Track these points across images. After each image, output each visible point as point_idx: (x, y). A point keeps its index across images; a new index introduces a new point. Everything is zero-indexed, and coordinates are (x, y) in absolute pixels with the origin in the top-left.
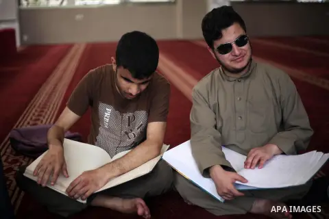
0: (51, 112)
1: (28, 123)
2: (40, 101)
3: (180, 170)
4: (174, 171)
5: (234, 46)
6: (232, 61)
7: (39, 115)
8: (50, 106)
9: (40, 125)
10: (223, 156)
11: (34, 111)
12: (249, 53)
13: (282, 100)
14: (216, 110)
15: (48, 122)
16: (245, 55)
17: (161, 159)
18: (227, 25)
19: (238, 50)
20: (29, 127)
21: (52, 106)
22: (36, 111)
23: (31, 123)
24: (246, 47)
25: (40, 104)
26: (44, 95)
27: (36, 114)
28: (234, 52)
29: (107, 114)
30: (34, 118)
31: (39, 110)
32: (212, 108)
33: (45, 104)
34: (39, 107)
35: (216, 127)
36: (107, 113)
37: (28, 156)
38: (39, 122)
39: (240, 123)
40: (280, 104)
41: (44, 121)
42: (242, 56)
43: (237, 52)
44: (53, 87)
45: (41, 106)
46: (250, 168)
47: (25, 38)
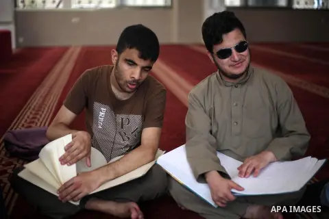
0: (45, 115)
1: (23, 125)
2: (35, 103)
3: (174, 175)
4: (168, 175)
5: (234, 51)
6: (230, 66)
7: (34, 118)
8: (44, 109)
9: (35, 128)
10: (218, 161)
11: (28, 113)
12: (247, 60)
13: (279, 105)
14: (211, 115)
15: (42, 125)
16: (244, 60)
17: (156, 164)
18: (228, 30)
19: (238, 56)
20: (23, 129)
21: (47, 108)
22: (31, 113)
23: (26, 125)
24: (245, 53)
25: (35, 106)
26: (38, 98)
27: (31, 116)
28: (234, 57)
29: (102, 114)
30: (28, 121)
31: (33, 112)
32: (208, 113)
33: (40, 107)
34: (34, 109)
35: (211, 132)
36: (102, 112)
37: (22, 159)
38: (33, 125)
39: (236, 129)
40: (276, 110)
41: (39, 124)
42: (241, 62)
43: (237, 58)
44: (48, 89)
45: (36, 109)
46: (244, 177)
47: (21, 40)
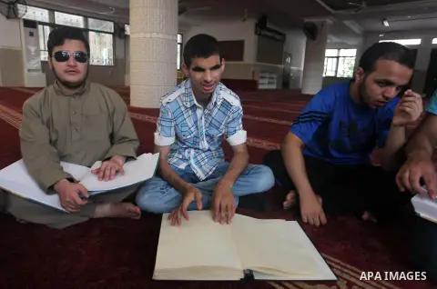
32: (45, 123)
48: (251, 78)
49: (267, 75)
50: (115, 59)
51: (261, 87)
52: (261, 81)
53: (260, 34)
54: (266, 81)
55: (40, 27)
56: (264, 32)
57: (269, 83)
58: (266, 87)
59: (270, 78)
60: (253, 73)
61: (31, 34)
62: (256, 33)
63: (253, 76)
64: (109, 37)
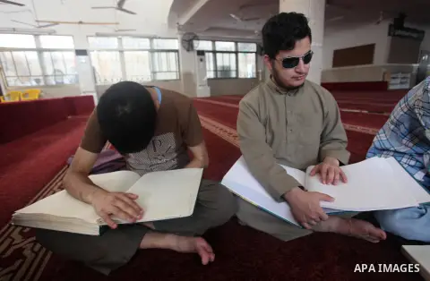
48: (381, 80)
49: (400, 75)
50: (257, 73)
51: (391, 87)
52: (393, 81)
53: (394, 35)
54: (398, 81)
55: (207, 54)
56: (399, 32)
57: (401, 83)
58: (398, 87)
59: (402, 78)
60: (384, 74)
61: (201, 60)
62: (389, 34)
63: (384, 77)
64: (253, 56)
